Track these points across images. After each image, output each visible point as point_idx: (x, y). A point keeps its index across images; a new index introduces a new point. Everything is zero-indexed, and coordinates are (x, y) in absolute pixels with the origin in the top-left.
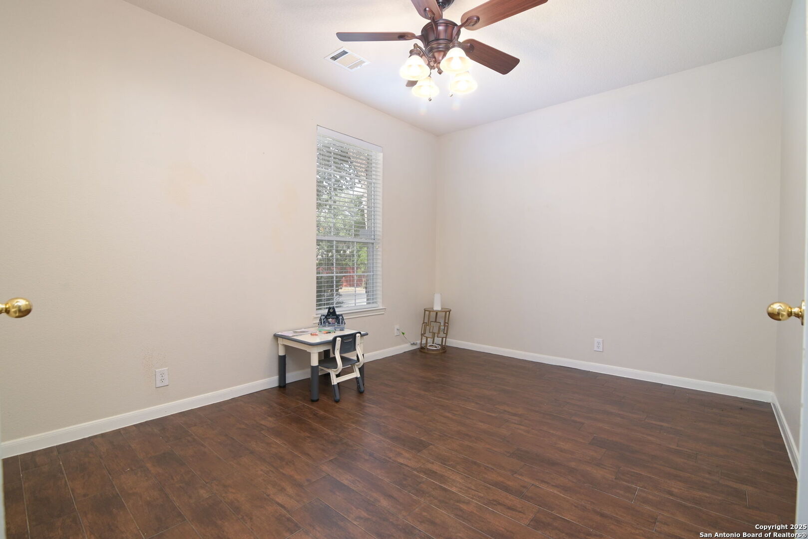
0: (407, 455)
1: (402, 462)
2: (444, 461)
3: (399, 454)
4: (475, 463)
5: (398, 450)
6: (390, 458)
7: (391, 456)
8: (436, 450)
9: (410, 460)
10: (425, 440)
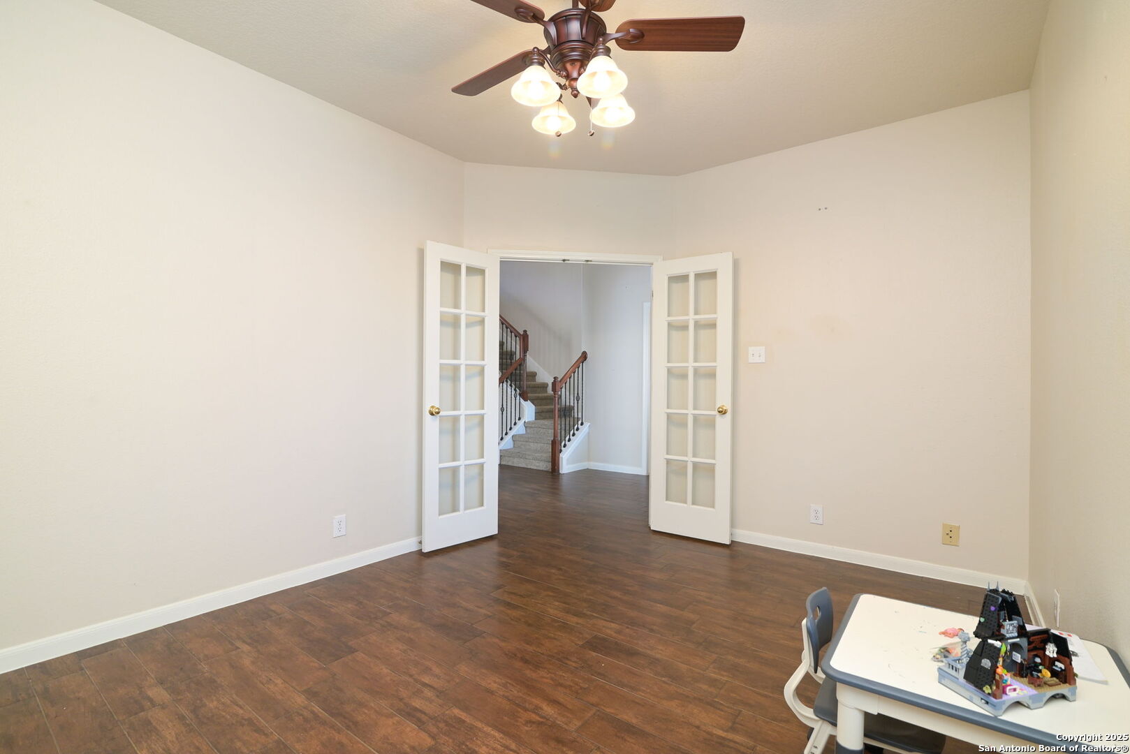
0: (609, 631)
1: (612, 624)
2: (565, 627)
3: (619, 632)
4: (530, 625)
5: (622, 637)
6: (628, 628)
7: (627, 630)
8: (573, 638)
9: (604, 627)
10: (590, 652)
